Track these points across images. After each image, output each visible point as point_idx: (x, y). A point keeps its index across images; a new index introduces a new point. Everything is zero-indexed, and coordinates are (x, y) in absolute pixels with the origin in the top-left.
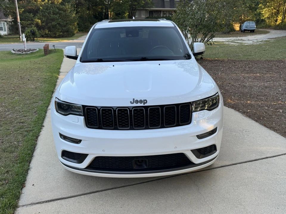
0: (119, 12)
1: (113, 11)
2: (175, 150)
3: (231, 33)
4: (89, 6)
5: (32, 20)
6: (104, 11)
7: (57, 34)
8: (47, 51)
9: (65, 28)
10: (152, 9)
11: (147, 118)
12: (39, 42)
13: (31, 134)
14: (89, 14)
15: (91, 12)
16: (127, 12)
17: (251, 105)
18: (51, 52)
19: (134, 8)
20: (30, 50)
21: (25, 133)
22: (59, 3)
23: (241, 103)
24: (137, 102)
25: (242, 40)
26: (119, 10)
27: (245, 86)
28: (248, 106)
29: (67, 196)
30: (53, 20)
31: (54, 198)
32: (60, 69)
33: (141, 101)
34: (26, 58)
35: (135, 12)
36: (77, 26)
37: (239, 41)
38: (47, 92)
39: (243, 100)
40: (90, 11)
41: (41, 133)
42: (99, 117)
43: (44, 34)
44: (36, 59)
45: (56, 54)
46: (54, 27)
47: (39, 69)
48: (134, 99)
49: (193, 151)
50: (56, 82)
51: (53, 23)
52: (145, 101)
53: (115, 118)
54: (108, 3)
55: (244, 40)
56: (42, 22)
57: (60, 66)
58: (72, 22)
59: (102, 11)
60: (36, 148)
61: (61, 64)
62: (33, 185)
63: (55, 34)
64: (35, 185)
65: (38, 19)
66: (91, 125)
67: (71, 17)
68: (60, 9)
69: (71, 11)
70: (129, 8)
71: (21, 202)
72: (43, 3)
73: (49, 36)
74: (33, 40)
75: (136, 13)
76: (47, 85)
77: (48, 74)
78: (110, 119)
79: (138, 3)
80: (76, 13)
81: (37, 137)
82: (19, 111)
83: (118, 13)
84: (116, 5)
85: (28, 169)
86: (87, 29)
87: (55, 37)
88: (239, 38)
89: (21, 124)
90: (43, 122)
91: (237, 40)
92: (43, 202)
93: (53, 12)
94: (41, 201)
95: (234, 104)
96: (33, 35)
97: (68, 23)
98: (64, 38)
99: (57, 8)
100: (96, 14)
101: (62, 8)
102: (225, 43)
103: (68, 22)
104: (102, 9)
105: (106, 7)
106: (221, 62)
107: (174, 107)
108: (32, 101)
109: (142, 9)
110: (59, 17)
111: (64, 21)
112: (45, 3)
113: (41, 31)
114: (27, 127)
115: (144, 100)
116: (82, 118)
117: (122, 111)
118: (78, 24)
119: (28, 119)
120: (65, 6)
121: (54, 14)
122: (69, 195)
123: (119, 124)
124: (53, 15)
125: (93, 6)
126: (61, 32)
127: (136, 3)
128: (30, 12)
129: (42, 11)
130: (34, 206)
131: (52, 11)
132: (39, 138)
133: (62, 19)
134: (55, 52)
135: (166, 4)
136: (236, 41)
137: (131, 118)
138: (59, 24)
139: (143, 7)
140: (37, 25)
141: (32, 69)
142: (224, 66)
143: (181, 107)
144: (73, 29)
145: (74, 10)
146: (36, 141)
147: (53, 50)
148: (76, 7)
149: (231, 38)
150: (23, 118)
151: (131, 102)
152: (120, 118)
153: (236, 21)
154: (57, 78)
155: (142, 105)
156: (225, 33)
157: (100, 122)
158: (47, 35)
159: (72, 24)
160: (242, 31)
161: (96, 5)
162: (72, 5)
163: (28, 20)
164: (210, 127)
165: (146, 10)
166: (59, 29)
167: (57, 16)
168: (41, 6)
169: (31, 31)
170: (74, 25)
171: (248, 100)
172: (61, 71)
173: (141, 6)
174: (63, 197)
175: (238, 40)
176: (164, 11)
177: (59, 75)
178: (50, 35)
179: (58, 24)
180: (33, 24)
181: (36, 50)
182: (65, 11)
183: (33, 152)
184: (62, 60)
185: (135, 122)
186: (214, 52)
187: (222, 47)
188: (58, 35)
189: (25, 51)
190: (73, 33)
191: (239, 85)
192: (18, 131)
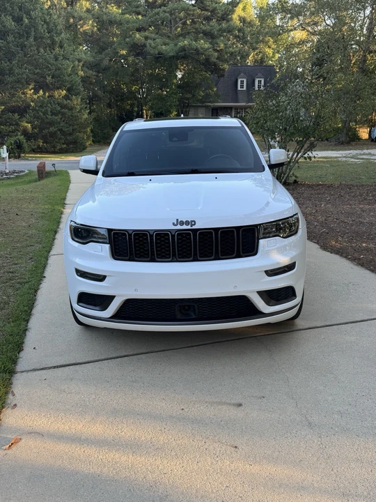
0: (161, 110)
1: (151, 108)
2: (235, 290)
3: (353, 143)
4: (111, 101)
5: (17, 124)
6: (136, 109)
7: (58, 148)
8: (42, 173)
9: (71, 138)
10: (216, 104)
11: (195, 245)
12: (27, 160)
13: (27, 286)
14: (111, 114)
15: (114, 111)
16: (175, 110)
17: (367, 249)
18: (49, 174)
19: (186, 103)
20: (14, 172)
21: (18, 286)
22: (61, 97)
23: (352, 246)
24: (182, 223)
25: (370, 154)
26: (161, 108)
27: (361, 223)
28: (362, 250)
29: (84, 361)
30: (51, 124)
31: (65, 363)
32: (65, 199)
33: (187, 223)
34: (9, 185)
35: (188, 110)
36: (91, 134)
37: (364, 157)
38: (47, 231)
39: (356, 243)
40: (111, 108)
41: (41, 286)
42: (130, 245)
43: (36, 147)
44: (25, 186)
45: (57, 177)
46: (53, 135)
47: (32, 199)
48: (177, 220)
49: (261, 293)
50: (61, 218)
51: (51, 128)
52: (193, 223)
53: (152, 246)
54: (143, 95)
55: (374, 155)
56: (33, 128)
57: (66, 195)
58: (83, 126)
59: (133, 109)
60: (35, 304)
61: (67, 192)
62: (34, 348)
63: (54, 147)
64: (37, 348)
65: (27, 122)
66: (119, 256)
67: (81, 119)
68: (63, 106)
69: (81, 110)
70: (178, 103)
71: (19, 368)
72: (35, 97)
73: (44, 150)
74: (19, 157)
75: (190, 112)
76: (47, 223)
77: (46, 207)
78: (145, 247)
79: (194, 96)
80: (90, 113)
81: (36, 291)
82: (6, 257)
83: (159, 111)
84: (156, 99)
85: (26, 330)
86: (107, 138)
87: (54, 153)
88: (366, 151)
89: (11, 274)
90: (43, 272)
91: (361, 155)
92: (50, 368)
93: (51, 112)
94: (46, 366)
95: (341, 248)
96: (18, 148)
97: (76, 129)
98: (68, 154)
99: (59, 104)
100: (122, 114)
101: (66, 104)
102: (340, 159)
103: (76, 127)
104: (132, 105)
105: (138, 102)
106: (329, 187)
107: (233, 231)
108: (24, 244)
109: (199, 104)
110: (61, 119)
111: (70, 125)
112: (38, 97)
113: (32, 142)
114: (21, 278)
115: (192, 221)
116: (107, 246)
117: (162, 235)
118: (92, 131)
119: (20, 267)
120: (71, 100)
121: (53, 114)
122: (87, 360)
123: (157, 254)
124: (51, 115)
125: (117, 101)
126: (63, 144)
127: (189, 96)
128: (13, 112)
129: (34, 109)
130: (37, 372)
131: (49, 110)
132: (39, 292)
133: (66, 123)
134: (55, 175)
135: (240, 96)
136: (359, 157)
137: (173, 245)
138: (61, 130)
139: (201, 101)
140: (25, 133)
141: (20, 200)
142: (332, 193)
143: (244, 231)
144: (83, 139)
145: (86, 108)
146: (35, 296)
147: (53, 171)
148: (89, 104)
149: (351, 151)
150: (13, 266)
151: (174, 224)
152: (158, 245)
153: (363, 123)
154: (62, 213)
155: (189, 227)
156: (342, 144)
157: (131, 251)
158: (41, 148)
159: (83, 130)
160: (372, 140)
161: (122, 100)
162: (82, 99)
163: (10, 125)
164: (284, 260)
165: (207, 107)
166: (60, 139)
167: (57, 118)
168: (33, 102)
169: (16, 142)
170: (86, 132)
171: (363, 242)
172: (67, 202)
173: (198, 100)
174: (78, 361)
175: (364, 154)
176: (236, 108)
177: (64, 209)
178: (46, 149)
179: (59, 130)
180: (19, 131)
181: (24, 171)
182: (71, 109)
183: (32, 310)
184: (68, 187)
185: (178, 250)
186: (319, 173)
187: (334, 166)
188: (59, 150)
189: (6, 174)
190: (84, 146)
191: (353, 221)
192: (6, 282)
